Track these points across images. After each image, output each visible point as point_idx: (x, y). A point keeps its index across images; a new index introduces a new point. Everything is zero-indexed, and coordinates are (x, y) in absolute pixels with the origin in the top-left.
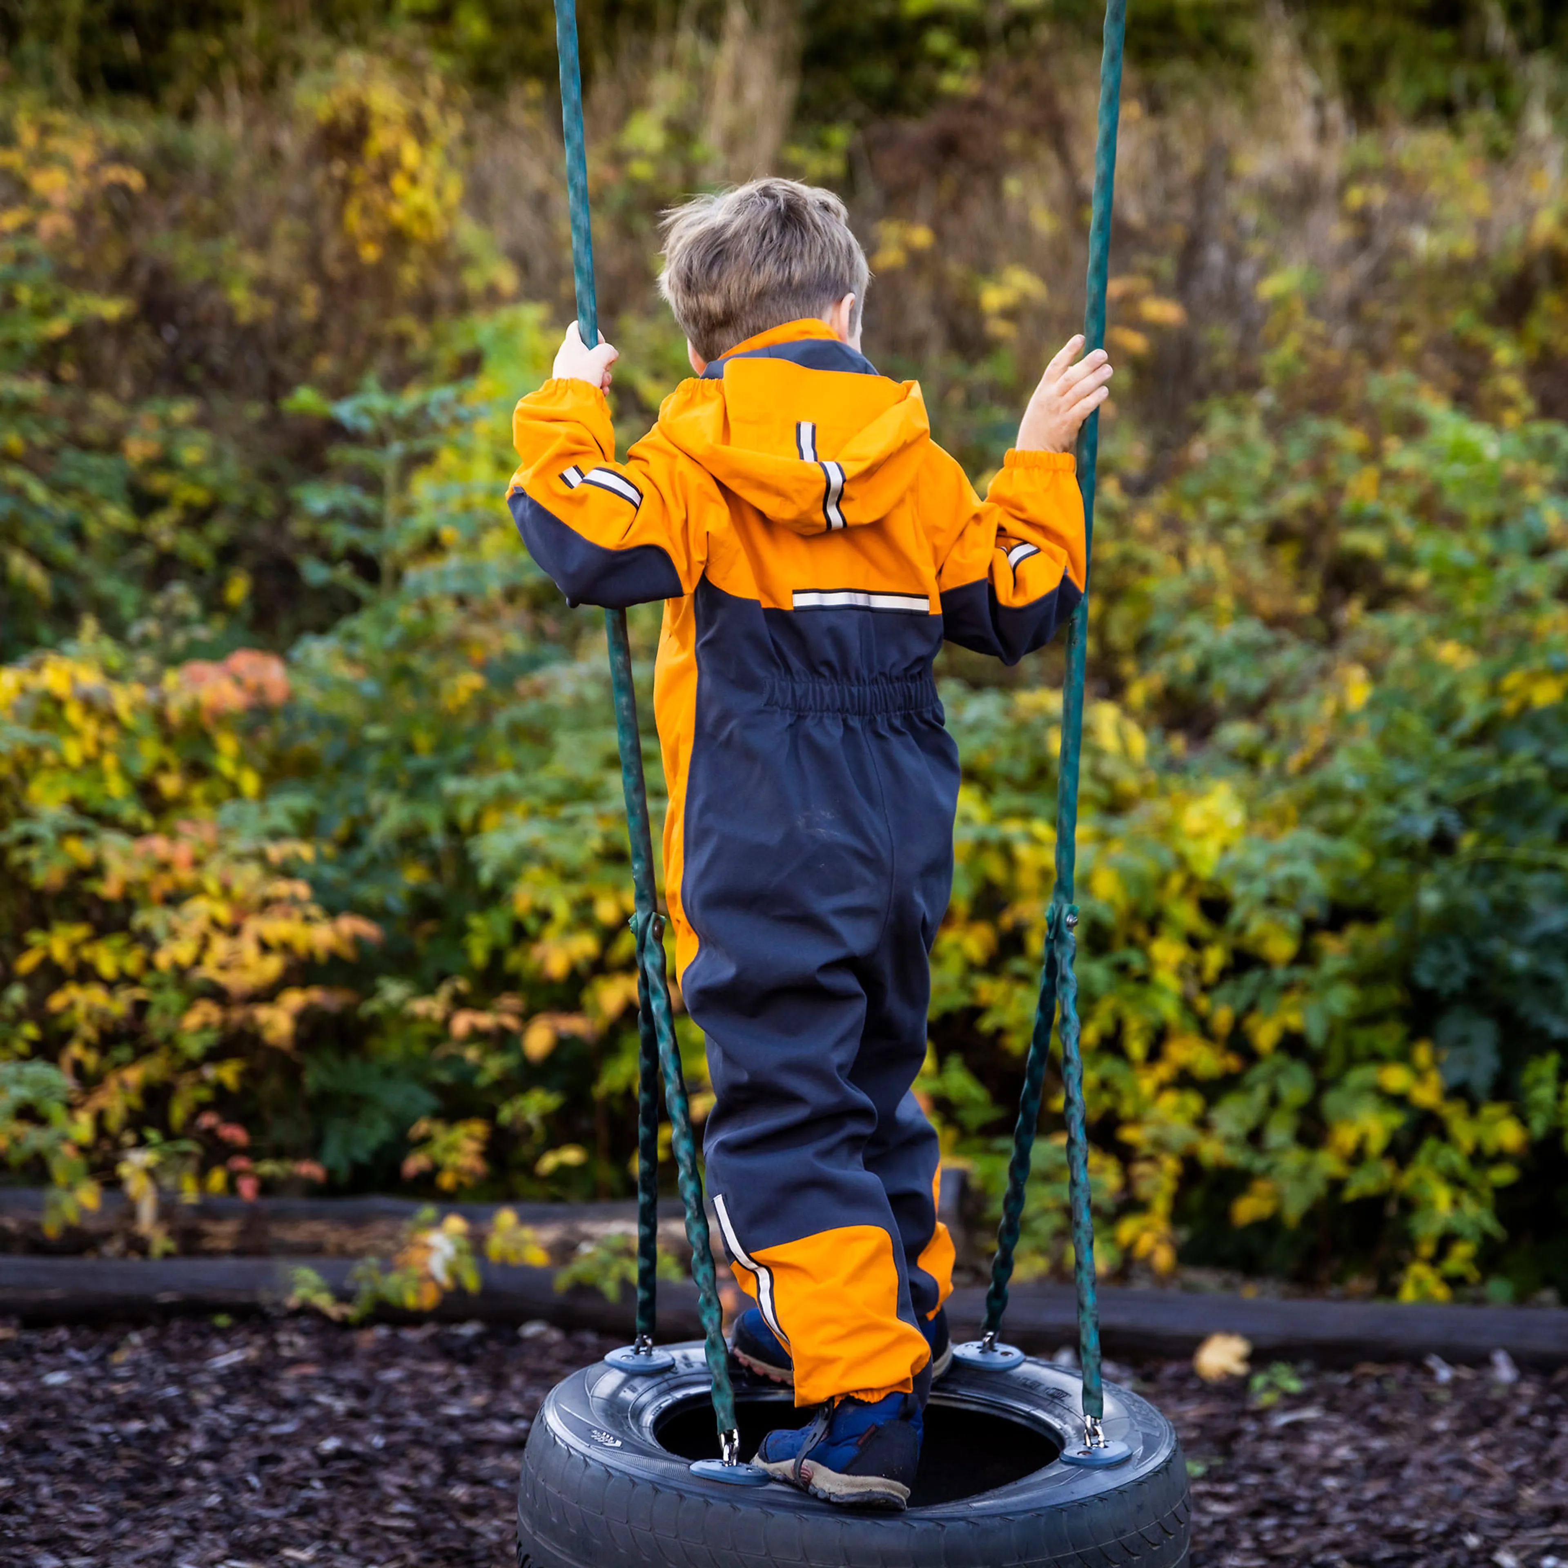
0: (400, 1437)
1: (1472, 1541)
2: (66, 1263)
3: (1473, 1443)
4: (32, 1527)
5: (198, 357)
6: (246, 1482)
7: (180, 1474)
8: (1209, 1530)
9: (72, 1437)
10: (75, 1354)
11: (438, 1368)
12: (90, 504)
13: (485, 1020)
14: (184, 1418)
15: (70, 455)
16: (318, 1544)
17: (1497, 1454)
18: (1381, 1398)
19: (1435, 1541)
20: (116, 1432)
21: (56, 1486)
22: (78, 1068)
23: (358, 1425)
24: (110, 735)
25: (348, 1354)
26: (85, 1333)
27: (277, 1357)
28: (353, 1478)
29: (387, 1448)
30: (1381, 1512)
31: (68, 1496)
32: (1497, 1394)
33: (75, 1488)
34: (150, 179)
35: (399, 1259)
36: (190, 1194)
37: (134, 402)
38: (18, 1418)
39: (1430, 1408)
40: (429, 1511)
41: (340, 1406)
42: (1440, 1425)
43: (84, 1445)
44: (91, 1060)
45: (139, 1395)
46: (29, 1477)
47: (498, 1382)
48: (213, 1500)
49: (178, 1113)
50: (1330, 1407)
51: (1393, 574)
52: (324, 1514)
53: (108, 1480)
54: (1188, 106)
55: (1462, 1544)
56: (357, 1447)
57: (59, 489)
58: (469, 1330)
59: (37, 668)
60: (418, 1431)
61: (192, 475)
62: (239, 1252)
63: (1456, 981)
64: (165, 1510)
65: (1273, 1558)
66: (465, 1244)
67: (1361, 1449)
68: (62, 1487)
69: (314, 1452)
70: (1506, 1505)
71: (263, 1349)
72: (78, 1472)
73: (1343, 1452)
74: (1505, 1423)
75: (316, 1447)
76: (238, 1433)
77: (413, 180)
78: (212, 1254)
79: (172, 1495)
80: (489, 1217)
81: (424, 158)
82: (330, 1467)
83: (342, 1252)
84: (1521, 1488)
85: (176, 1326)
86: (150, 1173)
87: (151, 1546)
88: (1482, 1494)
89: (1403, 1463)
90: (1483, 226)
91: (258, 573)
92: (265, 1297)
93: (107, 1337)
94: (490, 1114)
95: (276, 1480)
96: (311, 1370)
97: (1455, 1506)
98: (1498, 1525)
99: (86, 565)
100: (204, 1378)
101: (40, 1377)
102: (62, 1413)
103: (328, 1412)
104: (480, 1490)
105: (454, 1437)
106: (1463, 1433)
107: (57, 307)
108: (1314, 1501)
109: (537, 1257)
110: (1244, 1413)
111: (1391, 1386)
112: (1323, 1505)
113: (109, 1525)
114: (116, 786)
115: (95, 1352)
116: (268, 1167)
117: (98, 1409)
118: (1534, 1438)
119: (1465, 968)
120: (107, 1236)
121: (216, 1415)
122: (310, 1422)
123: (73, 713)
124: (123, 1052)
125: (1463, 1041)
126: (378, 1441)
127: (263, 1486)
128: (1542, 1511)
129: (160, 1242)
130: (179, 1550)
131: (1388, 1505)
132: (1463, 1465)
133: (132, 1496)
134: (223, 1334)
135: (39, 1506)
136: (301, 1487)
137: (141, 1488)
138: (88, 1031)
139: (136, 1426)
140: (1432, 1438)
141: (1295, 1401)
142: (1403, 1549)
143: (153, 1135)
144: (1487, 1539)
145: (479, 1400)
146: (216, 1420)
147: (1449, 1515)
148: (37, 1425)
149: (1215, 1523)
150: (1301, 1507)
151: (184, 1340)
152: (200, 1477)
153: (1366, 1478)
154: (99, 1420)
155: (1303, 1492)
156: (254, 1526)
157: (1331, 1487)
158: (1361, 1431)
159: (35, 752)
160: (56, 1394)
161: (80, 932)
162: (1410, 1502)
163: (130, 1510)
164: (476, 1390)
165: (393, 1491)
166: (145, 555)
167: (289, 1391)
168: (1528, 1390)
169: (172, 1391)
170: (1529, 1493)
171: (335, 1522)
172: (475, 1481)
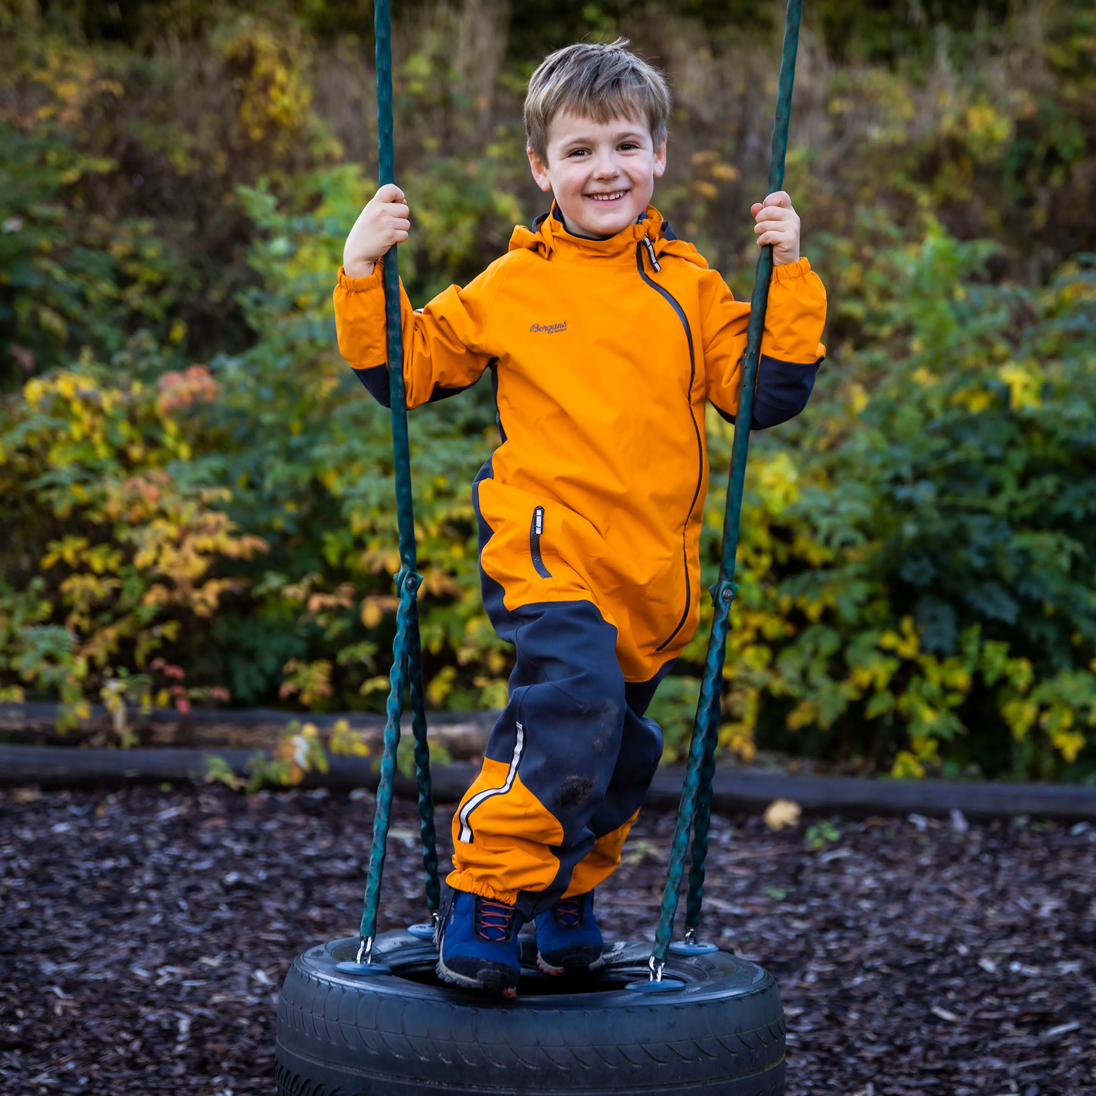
0: (276, 872)
1: (963, 950)
2: (68, 752)
3: (948, 874)
4: (40, 938)
5: (156, 194)
6: (178, 906)
7: (135, 900)
8: (794, 942)
9: (68, 872)
10: (74, 810)
11: (299, 820)
12: (91, 281)
13: (330, 601)
14: (140, 858)
15: (79, 251)
16: (223, 954)
17: (965, 883)
18: (887, 842)
19: (940, 950)
20: (97, 868)
21: (57, 908)
22: (77, 629)
23: (249, 863)
24: (99, 422)
25: (243, 810)
26: (80, 795)
27: (200, 813)
28: (247, 903)
29: (269, 880)
30: (902, 928)
31: (62, 916)
32: (957, 839)
33: (69, 910)
34: (126, 89)
35: (276, 753)
36: (146, 708)
37: (117, 221)
38: (35, 858)
39: (917, 849)
40: (295, 929)
41: (239, 848)
42: (925, 860)
43: (76, 878)
44: (85, 624)
45: (112, 841)
46: (39, 902)
47: (337, 830)
48: (156, 919)
49: (140, 656)
50: (856, 847)
51: (869, 329)
52: (228, 930)
53: (91, 904)
54: (735, 53)
55: (956, 952)
56: (249, 880)
57: (72, 271)
58: (319, 794)
59: (54, 379)
60: (287, 867)
61: (151, 263)
62: (176, 745)
63: (925, 580)
64: (126, 926)
65: (838, 964)
66: (316, 743)
67: (880, 880)
68: (60, 909)
69: (222, 883)
70: (978, 922)
71: (190, 807)
72: (72, 898)
73: (869, 882)
74: (965, 860)
75: (223, 879)
76: (174, 867)
77: (283, 90)
78: (161, 745)
79: (130, 916)
80: (332, 724)
81: (289, 77)
82: (232, 895)
83: (240, 745)
84: (986, 909)
85: (137, 791)
86: (122, 695)
87: (115, 955)
88: (963, 914)
89: (908, 892)
90: (910, 124)
91: (191, 323)
92: (192, 774)
93: (94, 798)
94: (332, 658)
95: (198, 905)
96: (220, 822)
97: (947, 923)
98: (977, 937)
99: (87, 317)
100: (153, 828)
101: (52, 826)
102: (63, 855)
103: (231, 854)
104: (328, 911)
105: (309, 872)
106: (940, 867)
107: (71, 163)
108: (857, 919)
109: (361, 750)
110: (802, 853)
111: (891, 834)
112: (863, 922)
113: (89, 938)
114: (103, 452)
115: (87, 808)
116: (195, 693)
117: (85, 852)
118: (987, 872)
119: (931, 571)
120: (94, 733)
121: (160, 856)
122: (219, 861)
123: (77, 407)
124: (106, 617)
125: (934, 619)
126: (262, 875)
127: (189, 909)
128: (1002, 927)
129: (128, 738)
130: (134, 958)
131: (904, 922)
132: (946, 892)
133: (105, 916)
134: (167, 797)
135: (45, 923)
136: (213, 910)
137: (111, 910)
138: (82, 606)
139: (109, 864)
140: (921, 871)
141: (834, 846)
142: (920, 957)
143: (123, 671)
144: (972, 948)
145: (325, 843)
146: (160, 859)
147: (946, 930)
148: (46, 863)
149: (798, 936)
150: (850, 924)
151: (142, 799)
152: (149, 901)
153: (887, 901)
154: (86, 859)
155: (849, 913)
156: (182, 939)
157: (866, 908)
158: (878, 866)
159: (54, 432)
160: (60, 840)
161: (80, 543)
162: (918, 919)
163: (104, 926)
164: (323, 836)
165: (272, 913)
166: (122, 311)
167: (206, 838)
168: (976, 836)
169: (133, 838)
170: (991, 912)
171: (235, 937)
172: (324, 904)
